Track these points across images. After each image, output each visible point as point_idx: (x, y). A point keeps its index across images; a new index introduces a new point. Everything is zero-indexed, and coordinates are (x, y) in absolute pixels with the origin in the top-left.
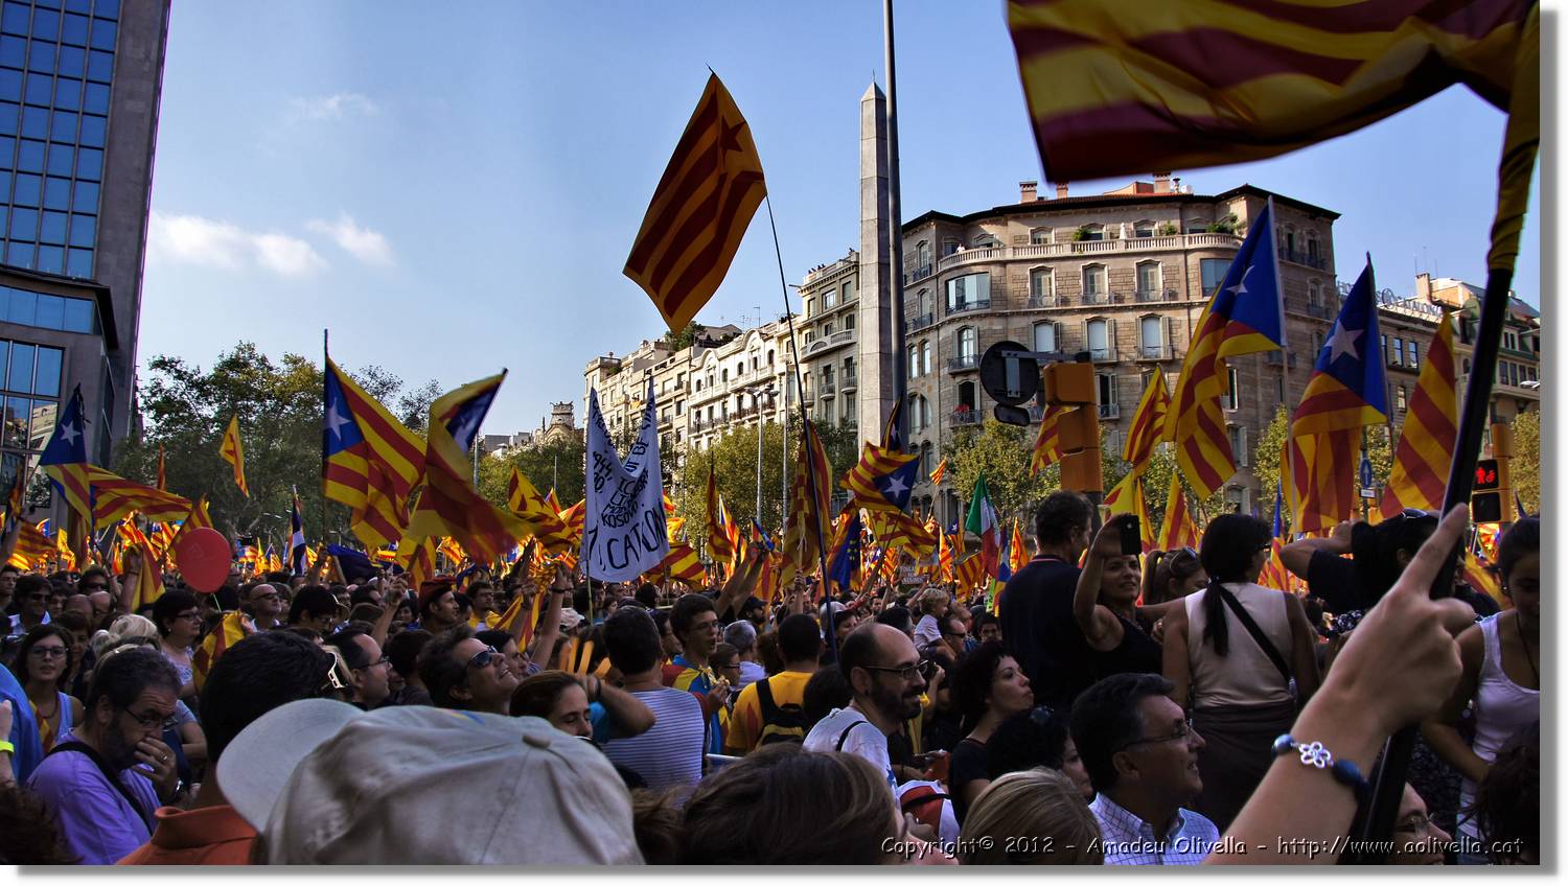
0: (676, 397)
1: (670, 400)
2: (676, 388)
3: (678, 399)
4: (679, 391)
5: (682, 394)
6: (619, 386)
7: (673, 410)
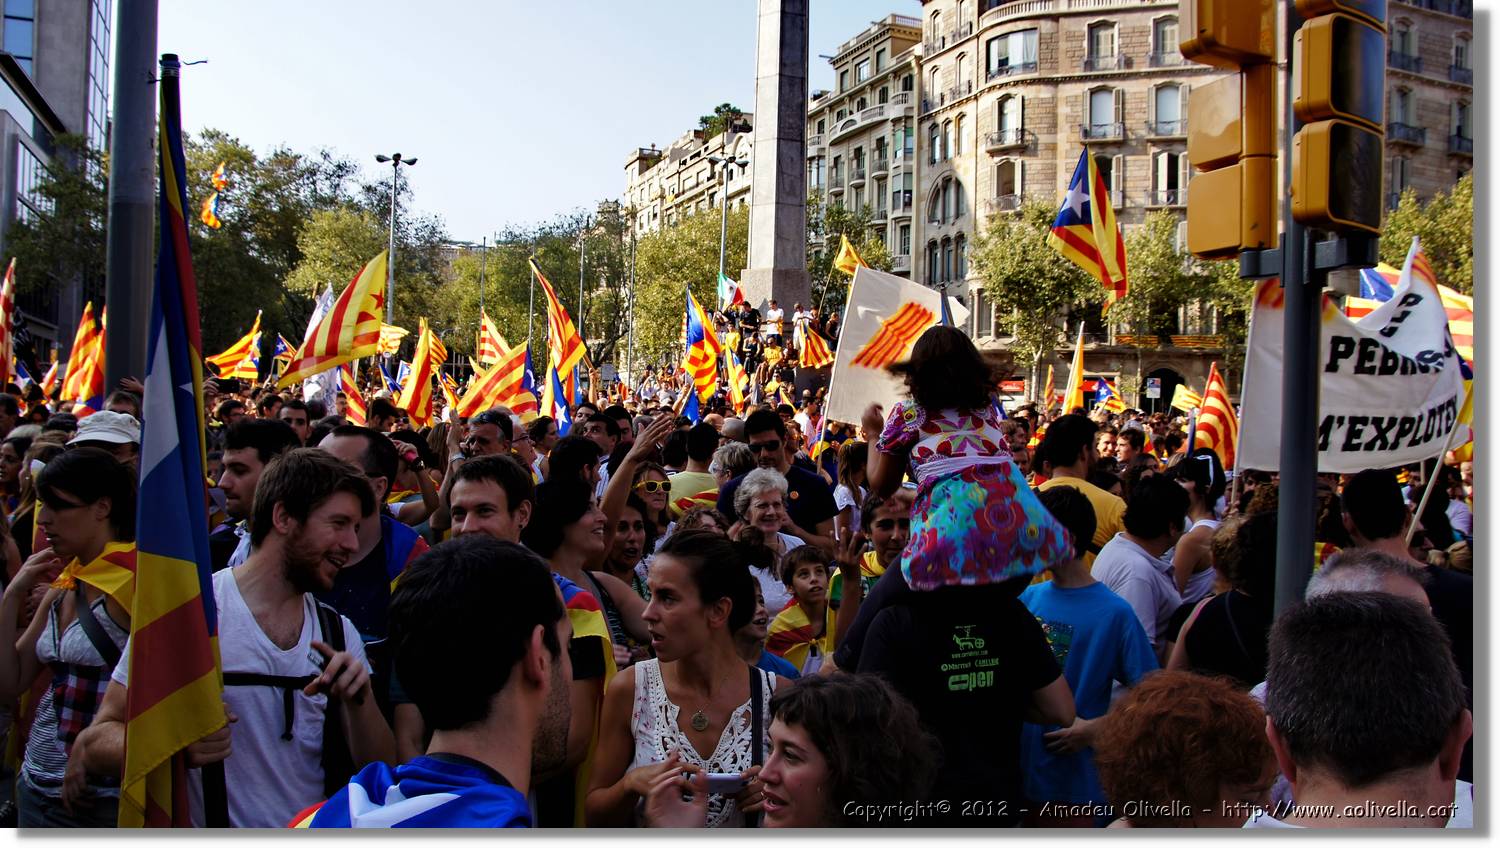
0: (708, 189)
1: (702, 193)
2: (709, 179)
3: (711, 191)
4: (712, 182)
5: (714, 186)
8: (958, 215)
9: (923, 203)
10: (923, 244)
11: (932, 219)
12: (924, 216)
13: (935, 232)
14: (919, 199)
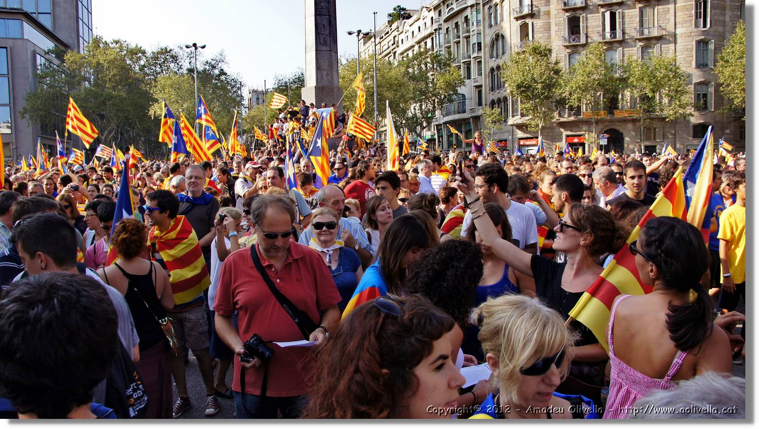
0: (393, 50)
1: (390, 53)
2: (392, 45)
3: (394, 51)
4: (394, 46)
5: (395, 48)
6: (371, 46)
7: (392, 58)
8: (503, 53)
9: (487, 48)
10: (488, 70)
11: (491, 57)
12: (488, 55)
13: (493, 63)
14: (485, 47)
